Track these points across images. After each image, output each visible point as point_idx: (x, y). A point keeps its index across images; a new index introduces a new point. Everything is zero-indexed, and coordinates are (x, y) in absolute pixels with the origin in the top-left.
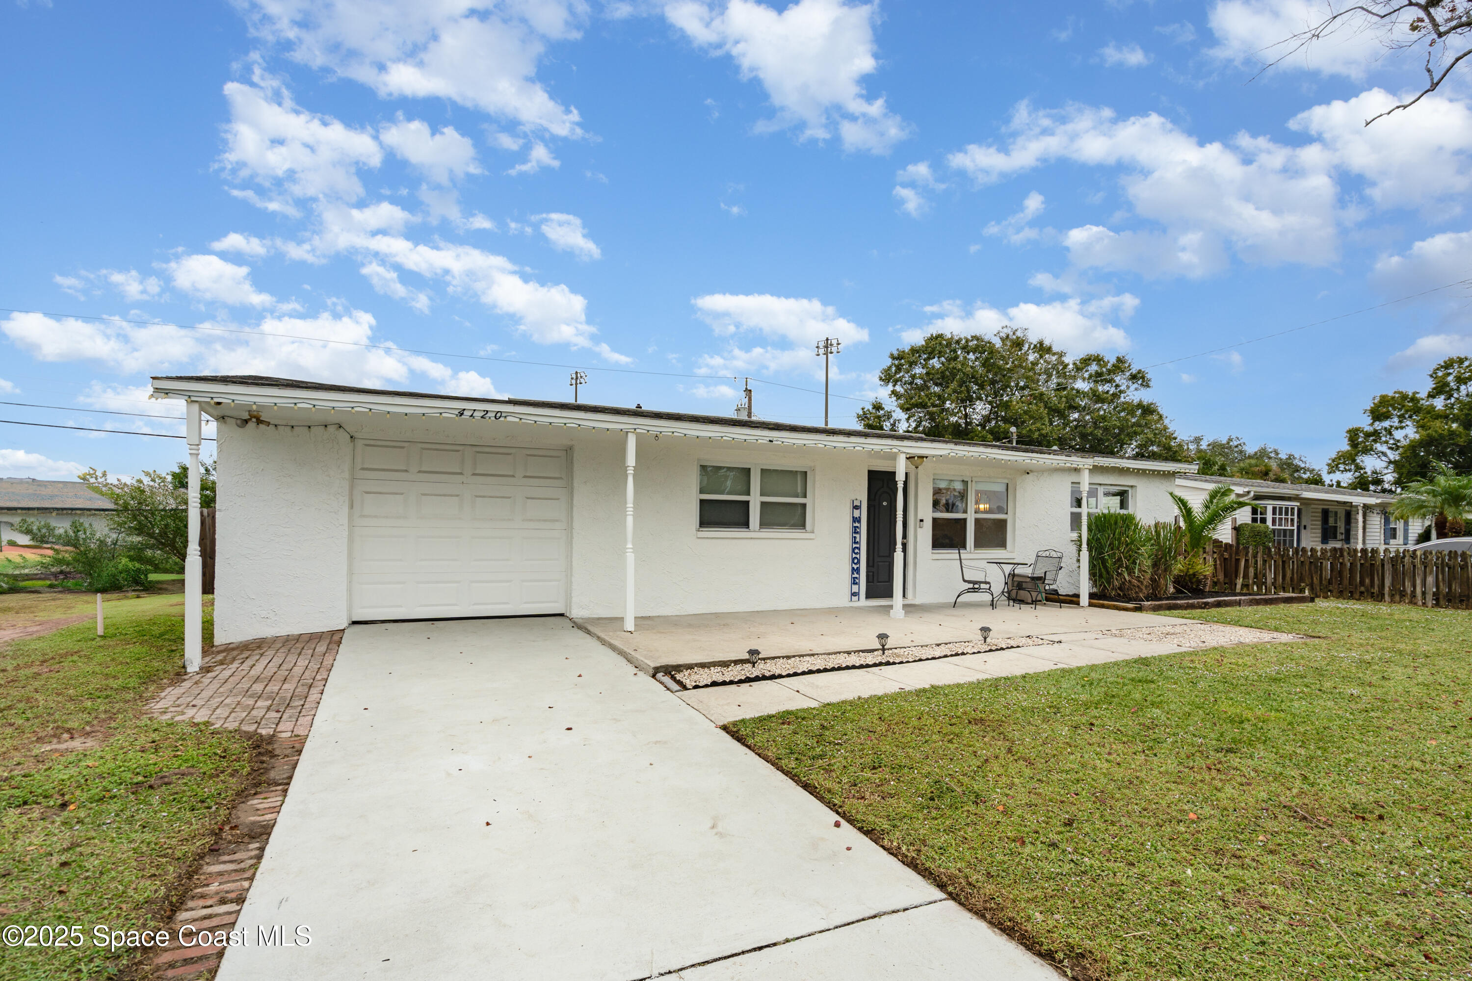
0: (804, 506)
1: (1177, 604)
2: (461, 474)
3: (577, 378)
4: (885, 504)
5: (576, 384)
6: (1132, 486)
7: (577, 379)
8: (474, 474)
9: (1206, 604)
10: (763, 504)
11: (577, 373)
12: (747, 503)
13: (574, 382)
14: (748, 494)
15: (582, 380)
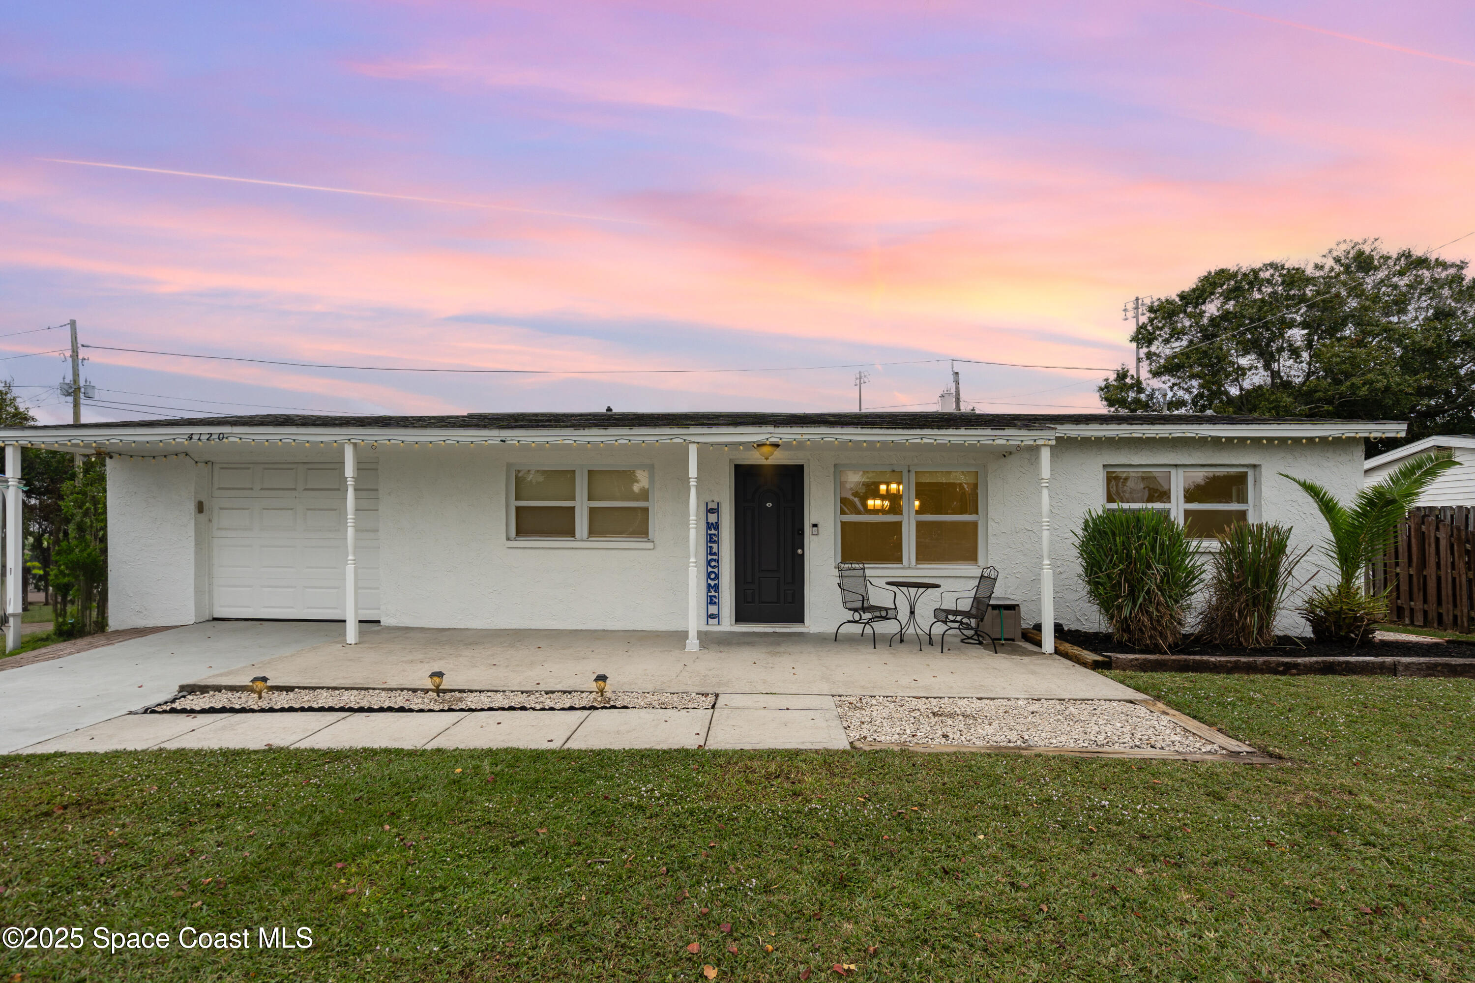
0: (646, 510)
1: (1208, 662)
2: (295, 489)
3: (860, 378)
4: (769, 505)
5: (860, 384)
6: (1254, 466)
7: (860, 381)
8: (306, 489)
9: (1296, 666)
10: (592, 511)
11: (860, 372)
12: (572, 509)
13: (858, 382)
14: (573, 499)
15: (866, 380)
